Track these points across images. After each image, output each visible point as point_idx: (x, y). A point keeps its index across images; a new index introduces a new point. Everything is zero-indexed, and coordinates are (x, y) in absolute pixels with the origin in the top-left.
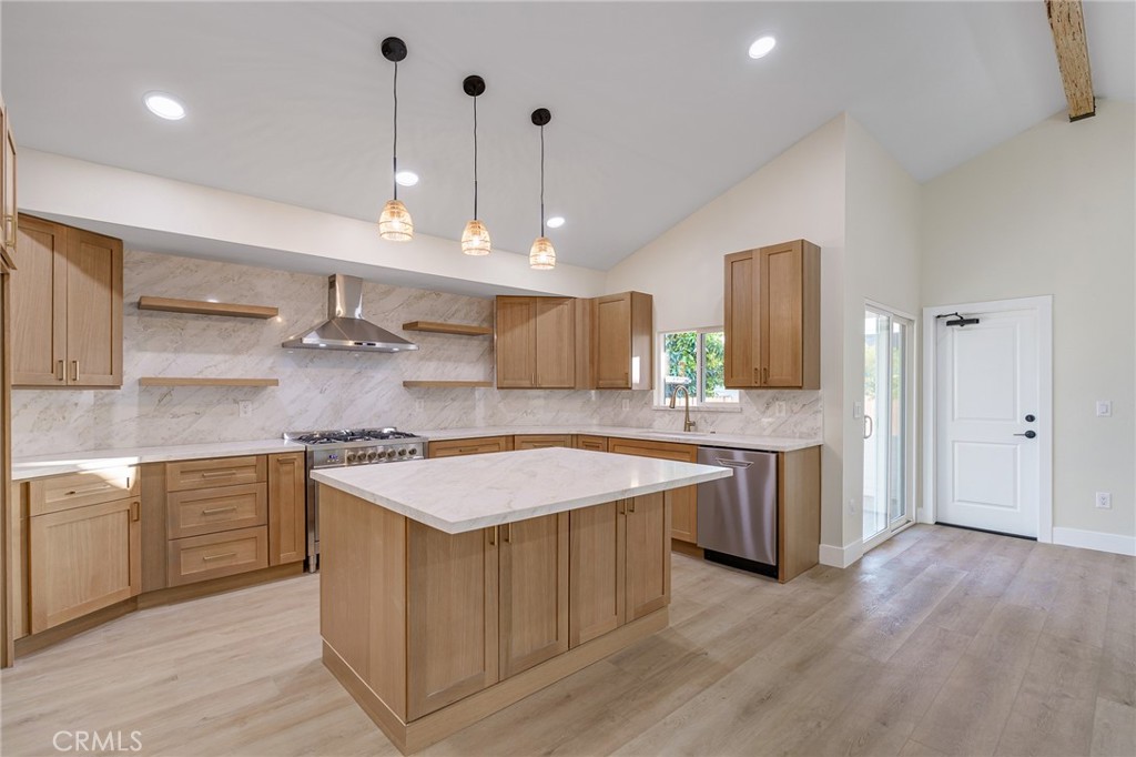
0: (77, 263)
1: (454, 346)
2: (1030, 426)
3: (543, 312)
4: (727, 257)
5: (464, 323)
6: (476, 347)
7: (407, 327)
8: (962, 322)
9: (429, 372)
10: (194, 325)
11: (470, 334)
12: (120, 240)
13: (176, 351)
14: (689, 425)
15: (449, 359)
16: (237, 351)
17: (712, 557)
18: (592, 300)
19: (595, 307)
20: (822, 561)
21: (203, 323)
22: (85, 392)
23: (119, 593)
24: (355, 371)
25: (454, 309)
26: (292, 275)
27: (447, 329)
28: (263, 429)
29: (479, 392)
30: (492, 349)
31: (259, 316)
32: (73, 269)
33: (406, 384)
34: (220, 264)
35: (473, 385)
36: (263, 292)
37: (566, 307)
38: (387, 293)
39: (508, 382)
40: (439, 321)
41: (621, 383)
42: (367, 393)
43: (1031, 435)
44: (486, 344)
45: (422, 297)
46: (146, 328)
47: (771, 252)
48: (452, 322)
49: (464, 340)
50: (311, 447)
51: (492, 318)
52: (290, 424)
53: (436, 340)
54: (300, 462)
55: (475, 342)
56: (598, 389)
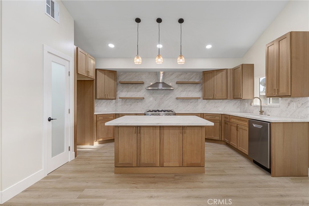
0: (109, 77)
1: (191, 88)
3: (216, 75)
5: (195, 81)
7: (177, 83)
9: (184, 95)
10: (131, 86)
11: (196, 83)
12: (116, 71)
13: (128, 92)
14: (261, 112)
15: (190, 91)
16: (138, 91)
19: (234, 70)
21: (132, 86)
22: (113, 100)
23: (111, 137)
24: (163, 95)
25: (191, 77)
26: (149, 73)
27: (189, 83)
28: (143, 109)
29: (199, 100)
31: (142, 83)
32: (108, 77)
33: (177, 99)
34: (135, 73)
35: (198, 98)
36: (143, 78)
38: (172, 75)
39: (206, 97)
40: (186, 81)
41: (239, 97)
42: (166, 101)
44: (202, 86)
45: (181, 75)
46: (123, 88)
47: (280, 40)
49: (195, 85)
51: (203, 78)
52: (149, 108)
53: (186, 86)
55: (198, 86)
56: (234, 99)
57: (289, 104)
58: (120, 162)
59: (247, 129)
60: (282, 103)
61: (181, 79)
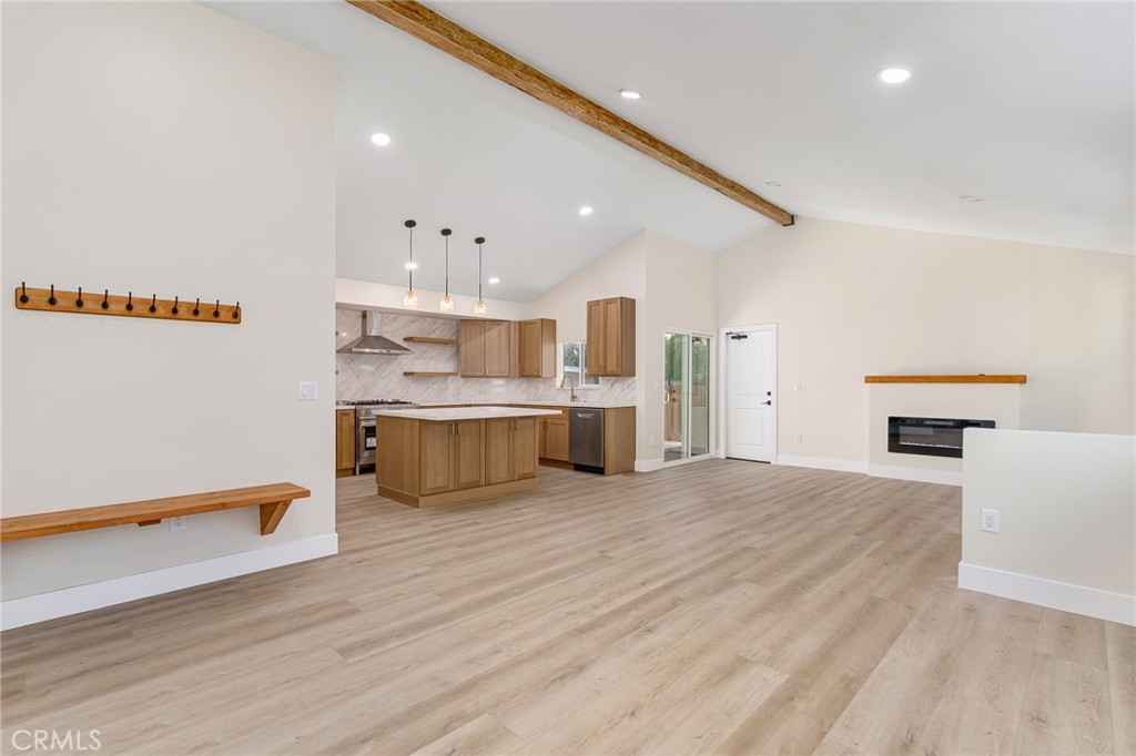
1: (435, 351)
2: (769, 398)
3: (489, 330)
4: (589, 303)
5: (441, 337)
6: (449, 351)
7: (405, 340)
8: (739, 337)
9: (419, 366)
11: (444, 343)
14: (574, 398)
15: (431, 358)
17: (579, 468)
18: (520, 322)
19: (523, 326)
20: (636, 470)
25: (434, 328)
27: (430, 341)
29: (450, 379)
30: (458, 353)
33: (406, 374)
35: (446, 375)
37: (504, 327)
38: (394, 320)
39: (467, 373)
40: (425, 336)
41: (536, 373)
42: (384, 378)
43: (769, 403)
44: (454, 349)
45: (414, 321)
47: (608, 302)
48: (433, 336)
49: (440, 347)
50: (358, 407)
51: (458, 332)
53: (424, 347)
54: (352, 415)
55: (448, 348)
56: (524, 376)
57: (612, 385)
58: (429, 487)
59: (567, 423)
60: (604, 384)
61: (413, 331)
